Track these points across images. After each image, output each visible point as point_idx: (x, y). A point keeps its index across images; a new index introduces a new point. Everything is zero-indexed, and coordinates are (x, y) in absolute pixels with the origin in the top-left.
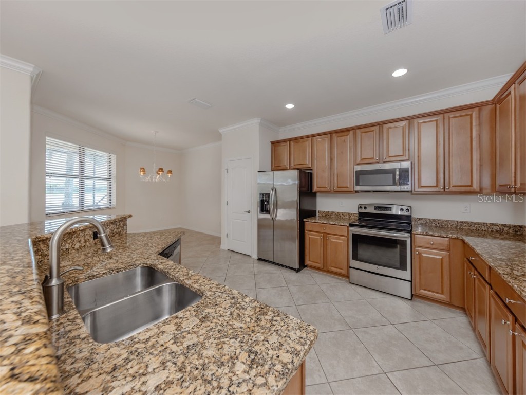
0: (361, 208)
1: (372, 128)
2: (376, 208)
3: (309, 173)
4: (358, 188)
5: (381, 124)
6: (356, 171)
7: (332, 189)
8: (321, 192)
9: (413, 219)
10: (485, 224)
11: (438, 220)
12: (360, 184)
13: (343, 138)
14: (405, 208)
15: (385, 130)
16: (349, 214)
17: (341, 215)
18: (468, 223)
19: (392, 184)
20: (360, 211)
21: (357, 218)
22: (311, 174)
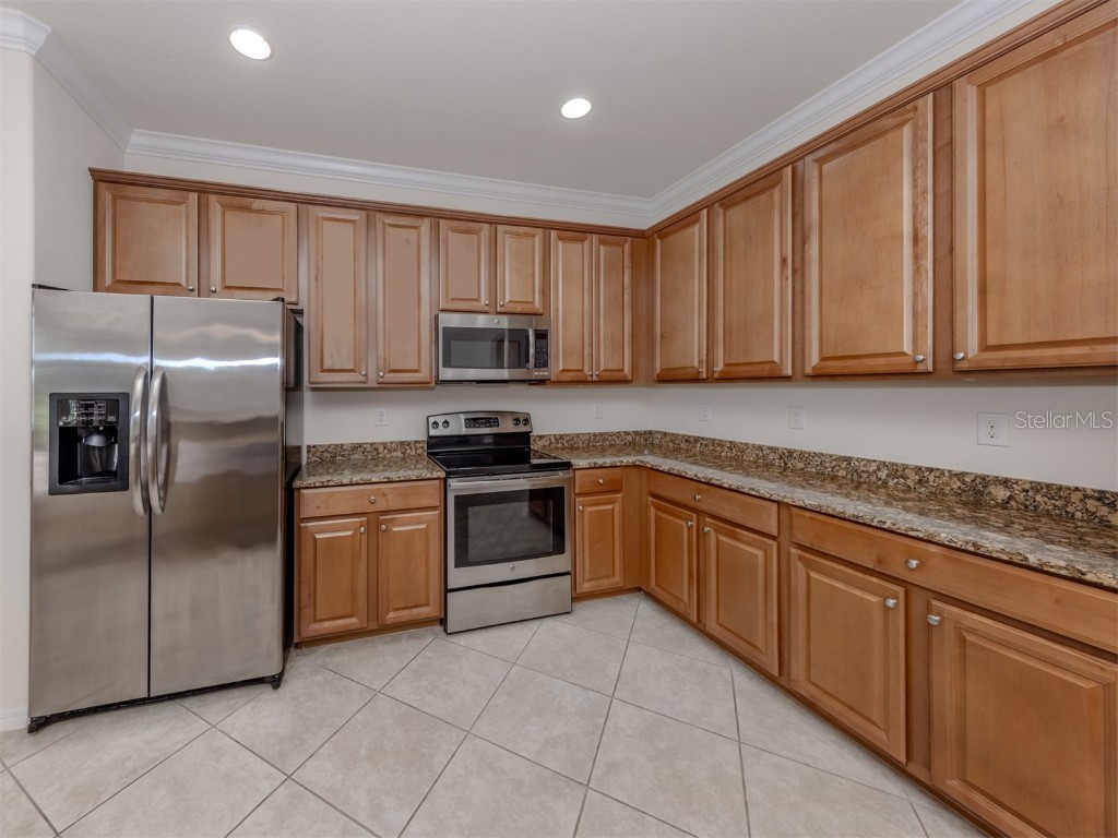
0: (434, 424)
2: (469, 422)
4: (448, 374)
6: (444, 329)
7: (374, 378)
11: (567, 435)
12: (452, 364)
16: (402, 443)
17: (381, 449)
18: (601, 434)
20: (433, 432)
21: (423, 452)
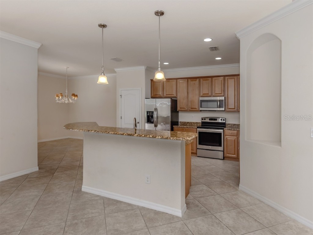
0: (203, 119)
1: (208, 79)
2: (210, 119)
3: (175, 100)
4: (201, 109)
5: (212, 77)
6: (201, 100)
7: (188, 109)
8: (181, 111)
9: (226, 125)
12: (202, 107)
13: (194, 82)
14: (223, 119)
15: (214, 80)
16: (197, 123)
17: (192, 123)
19: (216, 107)
20: (202, 121)
21: (201, 125)
22: (176, 100)
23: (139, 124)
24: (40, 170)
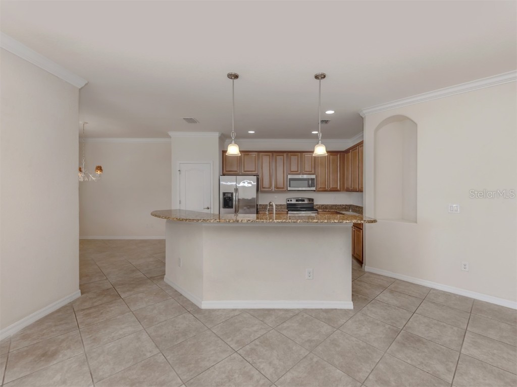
1: (298, 154)
2: (297, 201)
4: (290, 189)
6: (289, 178)
7: (273, 189)
10: (341, 205)
12: (291, 186)
15: (303, 156)
16: (282, 205)
20: (288, 202)
21: (285, 207)
23: (210, 209)
24: (83, 295)
